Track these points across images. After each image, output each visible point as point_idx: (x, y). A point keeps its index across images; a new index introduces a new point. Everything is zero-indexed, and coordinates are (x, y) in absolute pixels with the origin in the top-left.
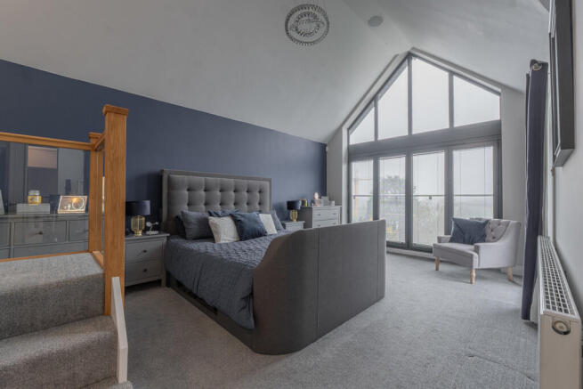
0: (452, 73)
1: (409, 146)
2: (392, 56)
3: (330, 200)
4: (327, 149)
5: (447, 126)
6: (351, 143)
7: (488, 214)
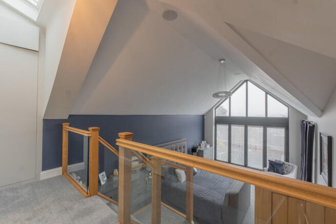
0: (267, 93)
1: (247, 122)
2: (239, 81)
3: (207, 143)
4: (205, 117)
5: (264, 116)
6: (216, 115)
7: (282, 159)
